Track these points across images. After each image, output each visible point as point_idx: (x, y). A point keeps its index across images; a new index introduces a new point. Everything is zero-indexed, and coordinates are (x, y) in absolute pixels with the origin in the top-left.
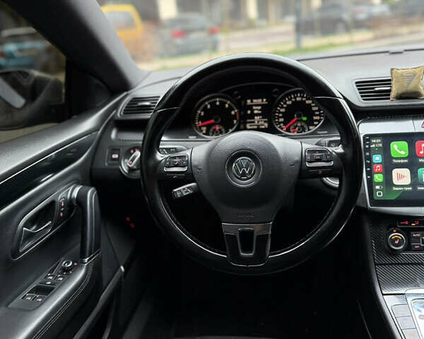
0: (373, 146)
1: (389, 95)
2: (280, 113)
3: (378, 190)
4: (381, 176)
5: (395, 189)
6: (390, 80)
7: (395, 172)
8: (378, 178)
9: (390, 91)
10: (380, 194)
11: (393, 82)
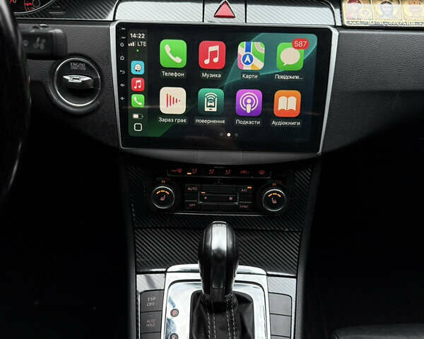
3: (136, 120)
4: (142, 97)
5: (162, 120)
8: (138, 101)
10: (138, 127)
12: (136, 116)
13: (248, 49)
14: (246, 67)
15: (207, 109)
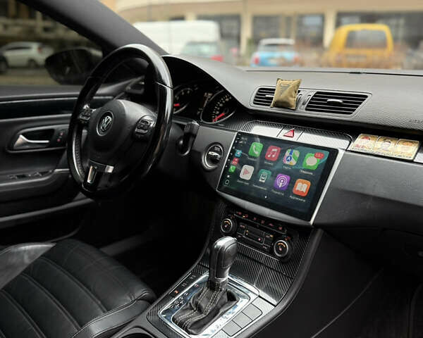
0: (241, 142)
2: (219, 106)
3: (228, 178)
4: (235, 167)
6: (274, 90)
8: (232, 169)
10: (227, 182)
11: (276, 92)
13: (291, 153)
14: (287, 163)
15: (260, 180)
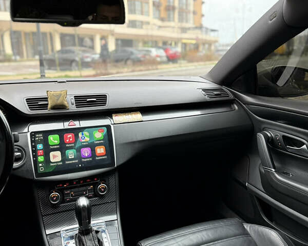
0: (37, 139)
1: (47, 107)
3: (41, 167)
4: (42, 157)
5: (51, 164)
6: (47, 98)
7: (52, 154)
8: (41, 159)
9: (47, 104)
10: (42, 169)
12: (40, 165)
13: (83, 134)
14: (83, 141)
15: (70, 157)
